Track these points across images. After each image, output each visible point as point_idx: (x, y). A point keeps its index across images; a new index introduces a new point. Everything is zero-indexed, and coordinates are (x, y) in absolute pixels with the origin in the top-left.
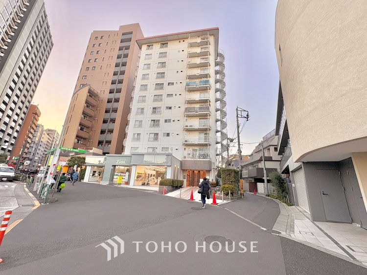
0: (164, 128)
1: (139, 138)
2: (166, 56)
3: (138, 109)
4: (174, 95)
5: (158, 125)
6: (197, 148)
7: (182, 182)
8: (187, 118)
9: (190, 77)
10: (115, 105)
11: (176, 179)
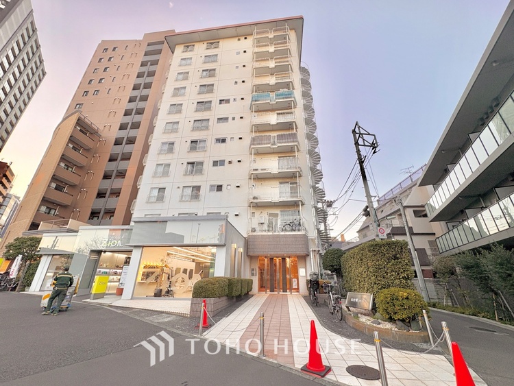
0: (211, 175)
1: (163, 197)
2: (216, 61)
3: (163, 143)
4: (230, 119)
5: (200, 172)
6: (277, 211)
7: (250, 283)
8: (256, 157)
9: (259, 89)
10: (127, 148)
11: (236, 276)
